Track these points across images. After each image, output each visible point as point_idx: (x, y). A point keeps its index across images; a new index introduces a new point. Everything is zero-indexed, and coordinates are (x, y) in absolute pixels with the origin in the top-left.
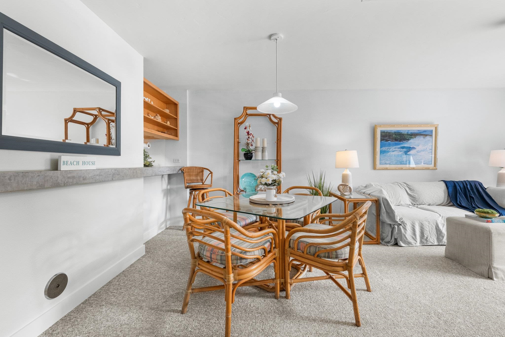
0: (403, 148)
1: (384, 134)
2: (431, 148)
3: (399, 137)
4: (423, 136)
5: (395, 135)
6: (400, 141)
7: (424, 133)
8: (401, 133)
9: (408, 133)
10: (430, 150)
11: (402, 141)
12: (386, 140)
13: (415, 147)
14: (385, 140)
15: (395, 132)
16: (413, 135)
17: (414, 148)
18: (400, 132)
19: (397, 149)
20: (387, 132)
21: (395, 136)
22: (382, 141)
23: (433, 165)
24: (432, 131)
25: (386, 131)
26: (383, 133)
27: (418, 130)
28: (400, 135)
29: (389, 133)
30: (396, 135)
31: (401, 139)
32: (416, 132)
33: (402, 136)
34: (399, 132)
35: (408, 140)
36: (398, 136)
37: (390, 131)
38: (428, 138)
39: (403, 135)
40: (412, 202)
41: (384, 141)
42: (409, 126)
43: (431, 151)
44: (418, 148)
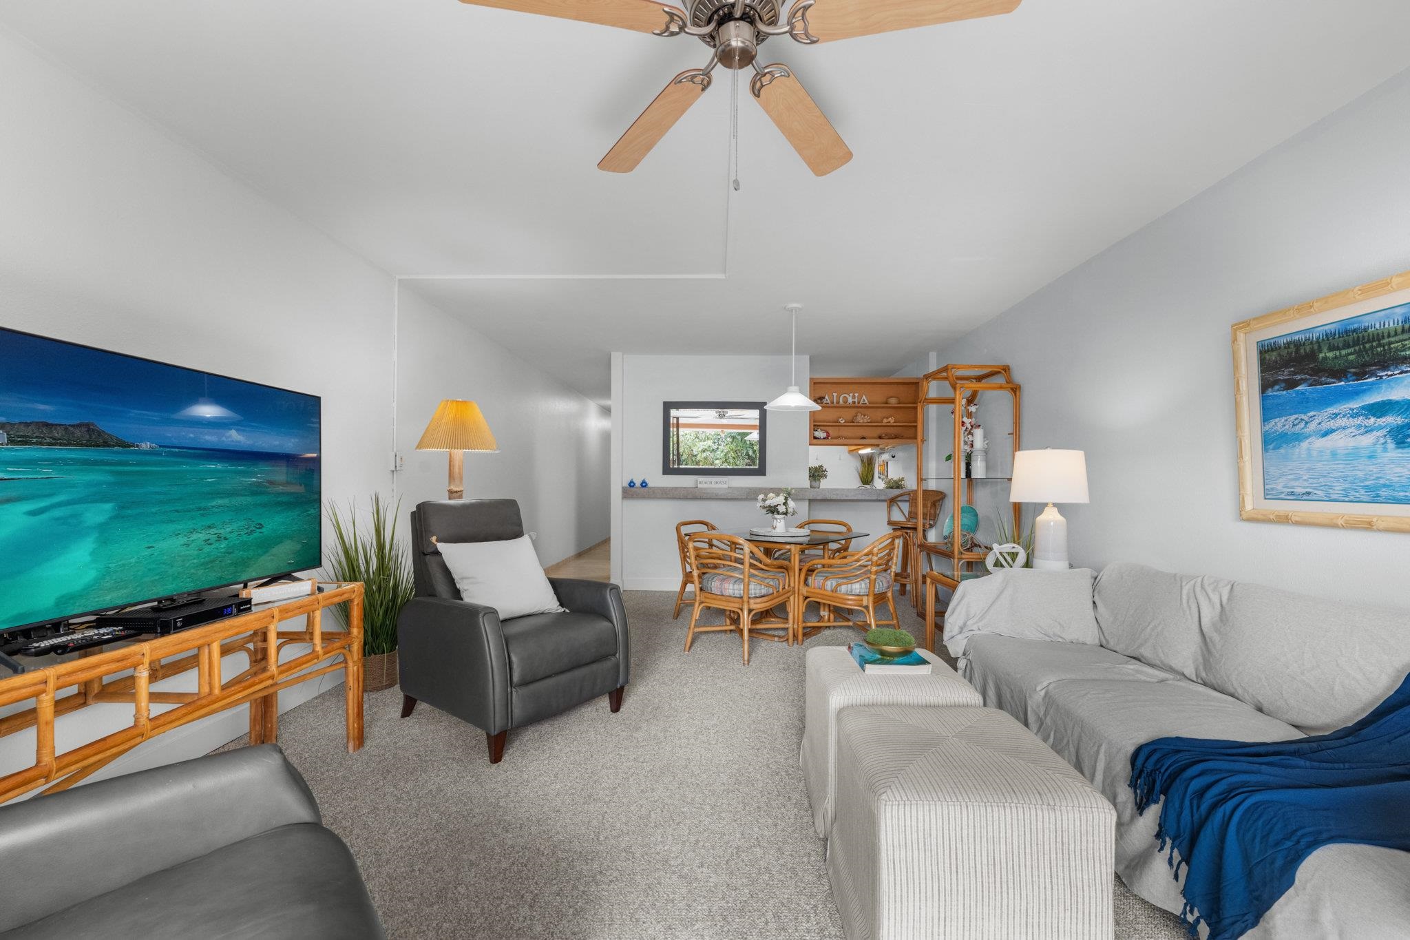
1: (1273, 356)
3: (1352, 357)
5: (1331, 349)
6: (1360, 376)
8: (1366, 329)
11: (1372, 374)
12: (1285, 381)
14: (1283, 385)
15: (1329, 336)
18: (1356, 326)
20: (1287, 345)
21: (1330, 355)
22: (1269, 392)
25: (1282, 341)
26: (1268, 351)
28: (1356, 342)
29: (1298, 345)
30: (1338, 349)
31: (1364, 365)
33: (1372, 348)
34: (1354, 331)
36: (1344, 352)
37: (1302, 337)
39: (1378, 337)
40: (1201, 668)
41: (1277, 387)
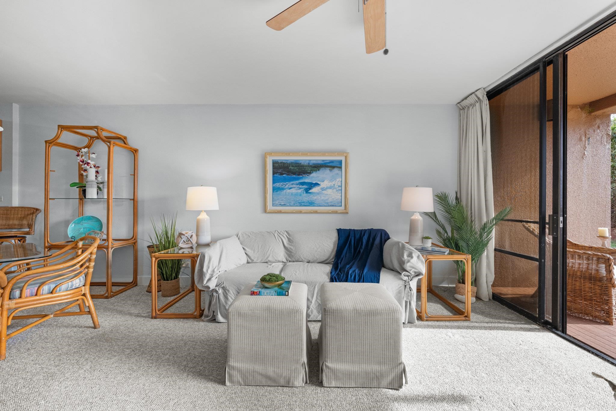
0: (303, 184)
1: (277, 165)
2: (340, 184)
3: (297, 170)
4: (329, 168)
5: (292, 166)
6: (299, 175)
7: (331, 164)
8: (300, 163)
9: (309, 164)
10: (339, 186)
11: (301, 175)
12: (280, 173)
13: (319, 183)
14: (279, 174)
15: (292, 163)
16: (317, 167)
17: (317, 184)
18: (298, 162)
19: (295, 186)
20: (281, 163)
21: (292, 168)
22: (275, 175)
23: (343, 208)
24: (341, 162)
25: (279, 161)
26: (275, 163)
27: (323, 161)
28: (298, 166)
29: (284, 163)
30: (294, 167)
31: (300, 172)
32: (319, 162)
33: (302, 168)
34: (298, 163)
35: (310, 173)
36: (295, 168)
37: (285, 161)
38: (336, 171)
39: (303, 166)
40: (288, 258)
41: (277, 174)
42: (309, 154)
43: (340, 188)
44: (323, 185)
